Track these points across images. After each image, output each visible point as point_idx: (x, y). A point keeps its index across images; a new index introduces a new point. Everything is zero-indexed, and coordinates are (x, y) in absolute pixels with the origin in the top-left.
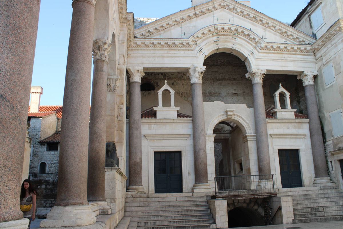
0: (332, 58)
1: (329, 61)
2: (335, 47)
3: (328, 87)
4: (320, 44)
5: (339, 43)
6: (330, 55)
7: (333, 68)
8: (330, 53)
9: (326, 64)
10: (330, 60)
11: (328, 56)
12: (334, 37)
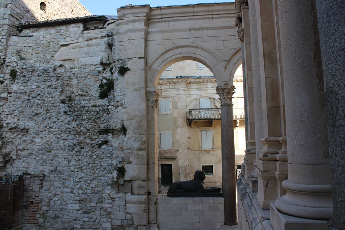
0: (171, 96)
1: (168, 97)
2: (177, 90)
3: (162, 113)
4: (165, 82)
5: (181, 90)
6: (170, 93)
7: (171, 103)
8: (170, 92)
9: (165, 97)
10: (170, 97)
11: (168, 93)
12: (178, 84)
